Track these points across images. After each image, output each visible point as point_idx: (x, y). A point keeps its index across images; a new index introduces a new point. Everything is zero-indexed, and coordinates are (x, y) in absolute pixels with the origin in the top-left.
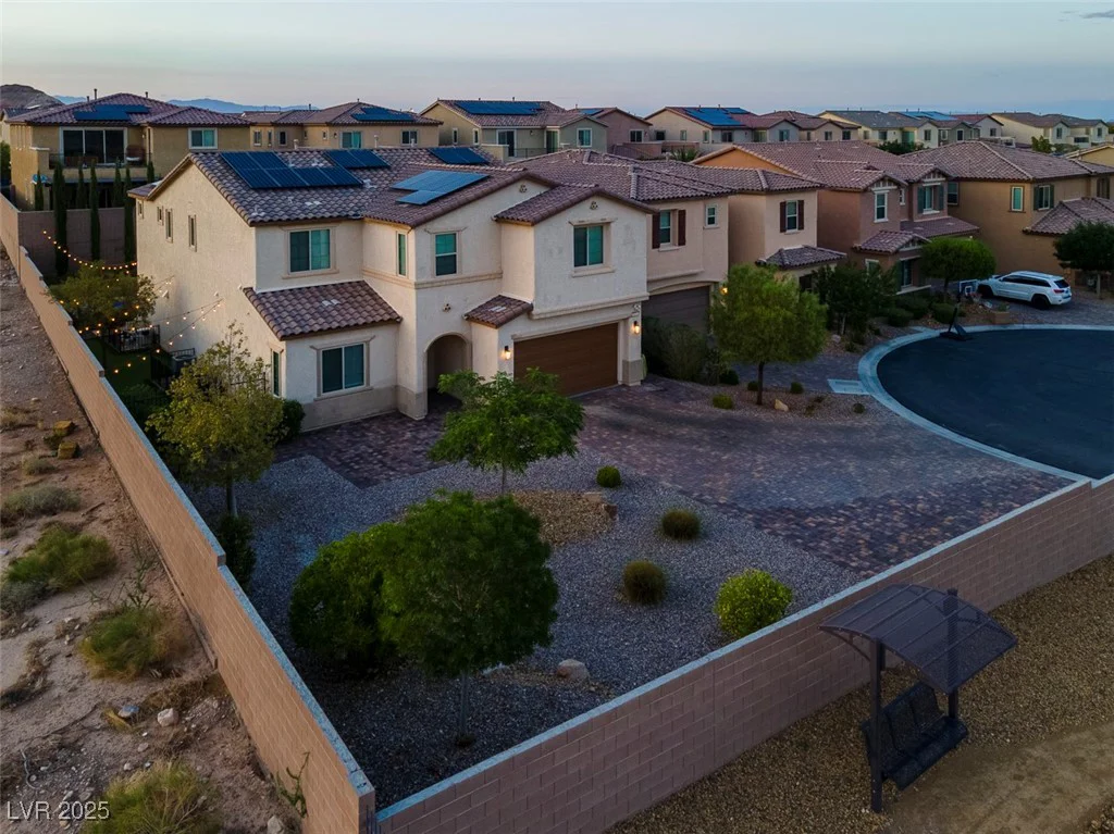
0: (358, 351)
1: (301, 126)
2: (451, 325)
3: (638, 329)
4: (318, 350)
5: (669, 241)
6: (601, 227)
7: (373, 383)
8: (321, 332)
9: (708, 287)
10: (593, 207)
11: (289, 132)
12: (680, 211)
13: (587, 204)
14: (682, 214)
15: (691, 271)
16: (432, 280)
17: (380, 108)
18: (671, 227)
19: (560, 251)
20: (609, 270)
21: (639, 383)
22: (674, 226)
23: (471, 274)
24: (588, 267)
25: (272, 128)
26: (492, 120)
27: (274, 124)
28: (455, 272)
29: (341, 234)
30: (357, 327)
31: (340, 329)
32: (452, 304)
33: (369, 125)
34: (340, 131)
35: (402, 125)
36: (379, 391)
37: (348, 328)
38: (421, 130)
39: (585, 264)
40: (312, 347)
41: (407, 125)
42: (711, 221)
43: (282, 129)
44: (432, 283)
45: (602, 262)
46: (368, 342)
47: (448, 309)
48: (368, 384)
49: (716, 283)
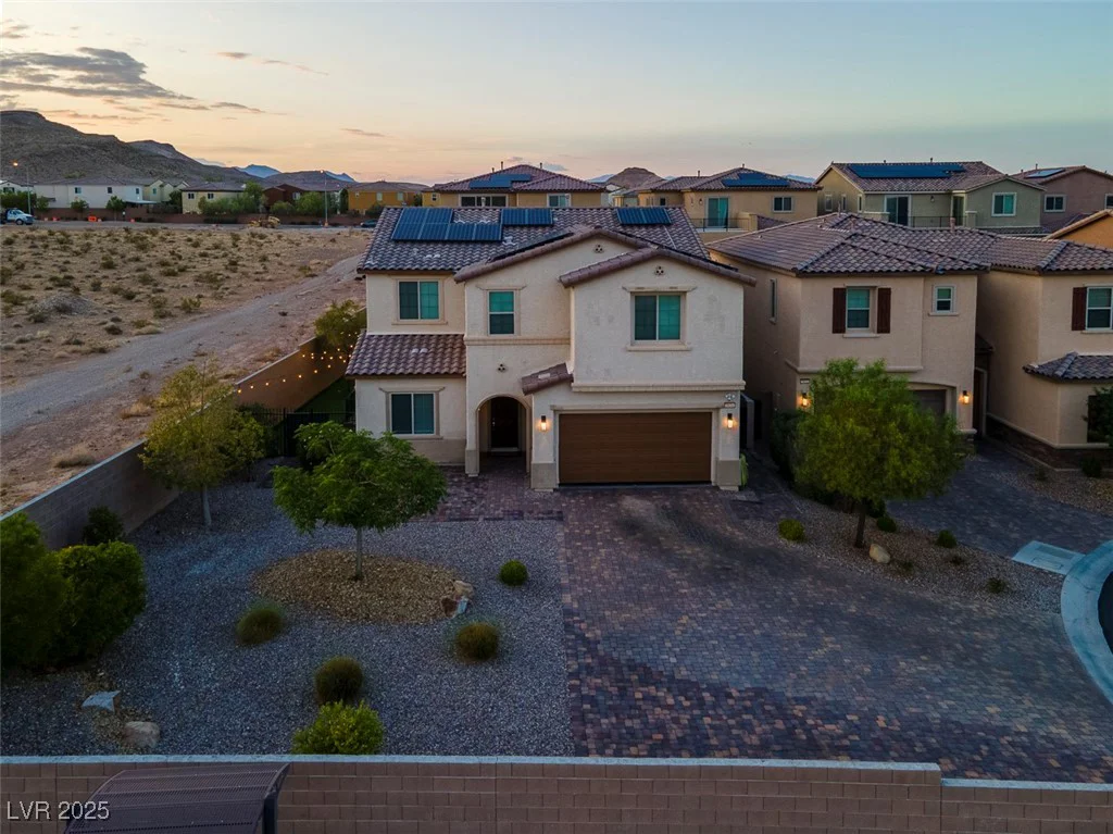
0: (427, 400)
1: (680, 193)
2: (509, 387)
3: (732, 423)
4: (387, 393)
5: (867, 326)
6: (677, 297)
7: (443, 433)
8: (393, 376)
9: (944, 391)
10: (659, 272)
11: (669, 198)
12: (881, 290)
13: (651, 267)
14: (885, 295)
15: (906, 368)
16: (485, 337)
17: (758, 173)
18: (870, 309)
19: (611, 320)
20: (683, 347)
21: (737, 489)
22: (874, 307)
23: (532, 336)
24: (657, 341)
25: (653, 195)
26: (883, 184)
27: (654, 191)
28: (513, 332)
29: (447, 286)
30: (429, 376)
31: (411, 376)
32: (508, 365)
33: (737, 190)
34: (706, 197)
35: (774, 190)
36: (447, 441)
37: (420, 376)
38: (796, 197)
39: (655, 339)
40: (381, 389)
41: (780, 190)
42: (944, 306)
43: (663, 196)
44: (484, 340)
45: (679, 338)
46: (438, 392)
47: (502, 369)
48: (438, 433)
49: (953, 388)
